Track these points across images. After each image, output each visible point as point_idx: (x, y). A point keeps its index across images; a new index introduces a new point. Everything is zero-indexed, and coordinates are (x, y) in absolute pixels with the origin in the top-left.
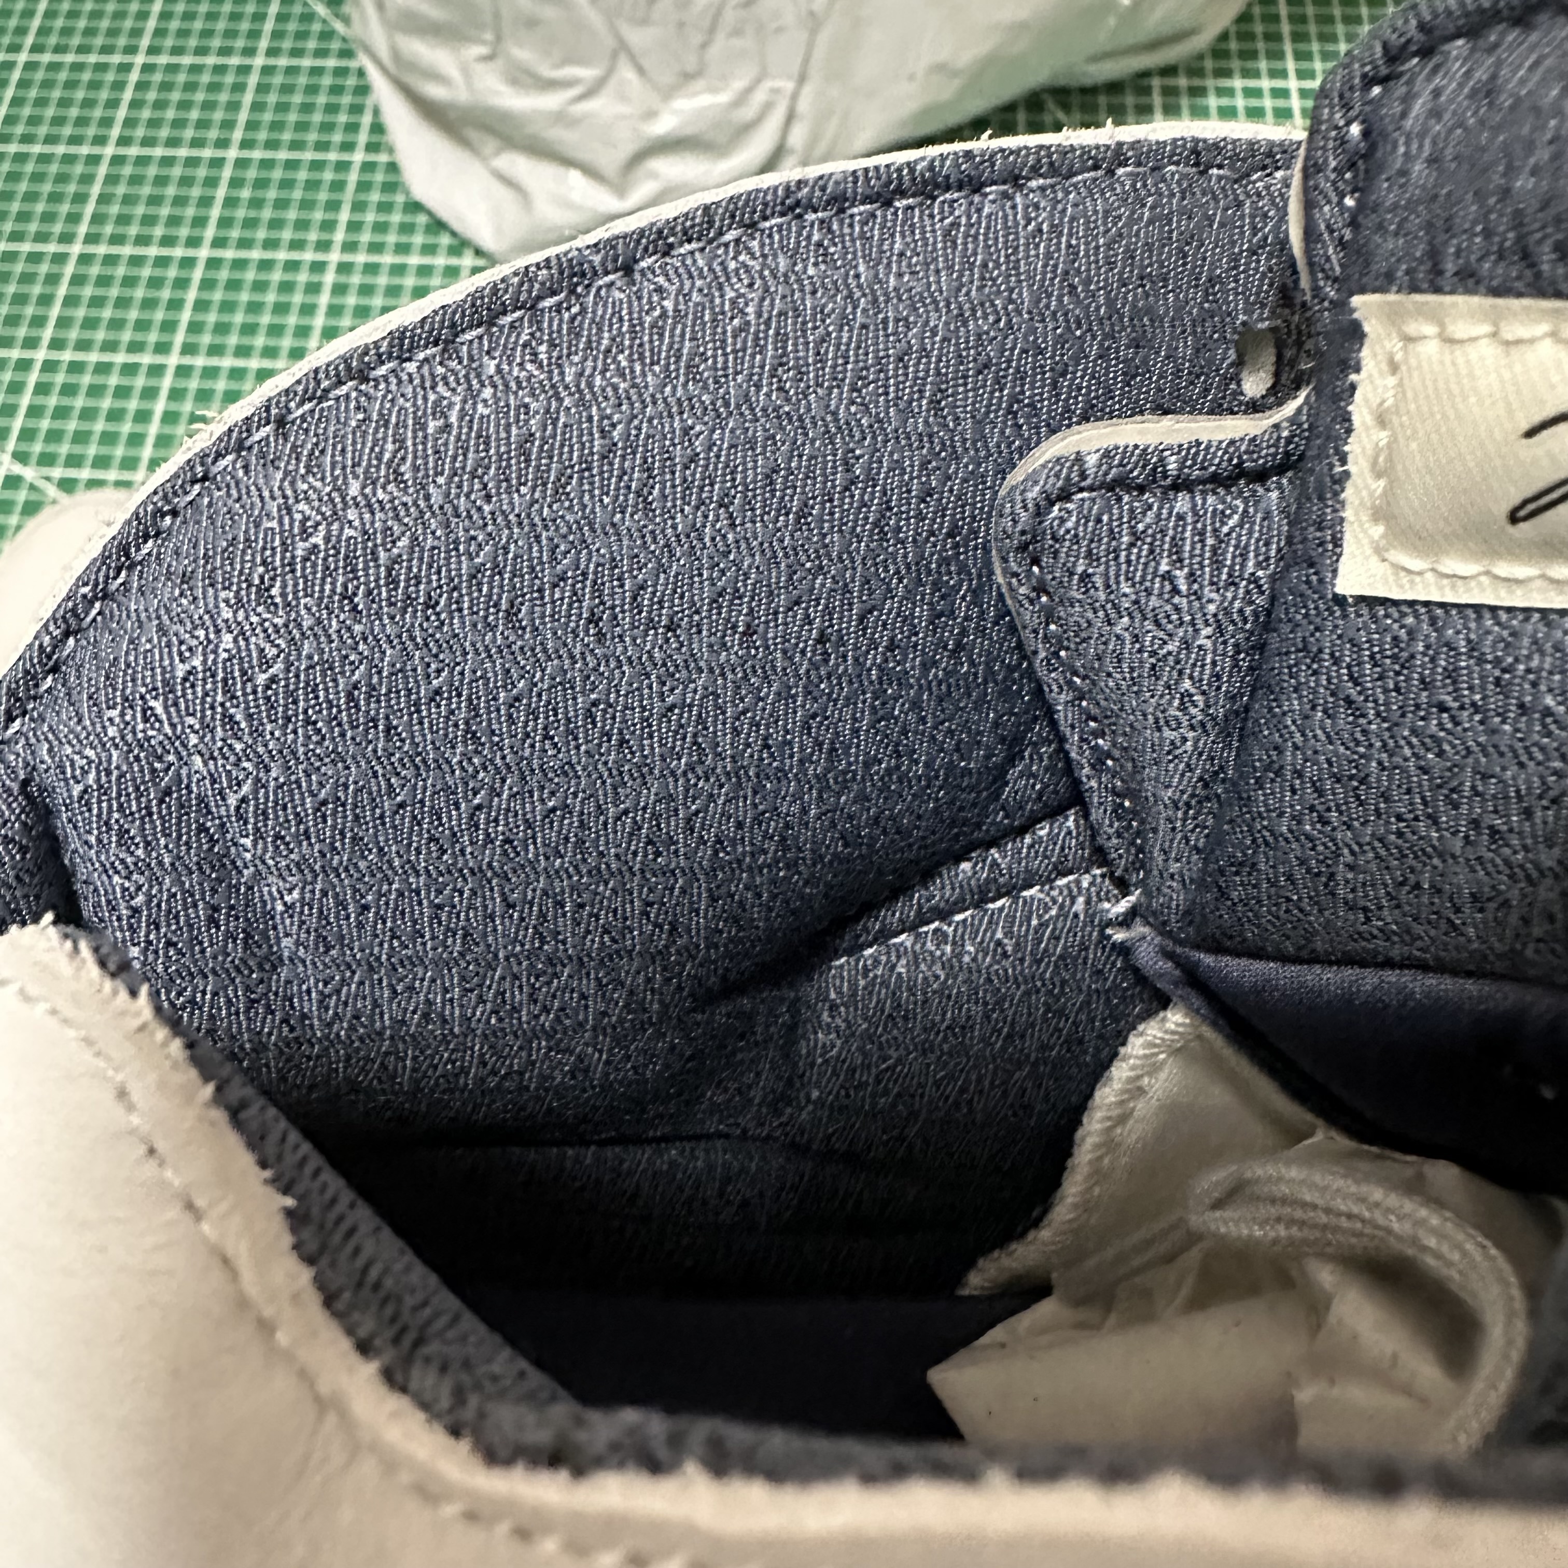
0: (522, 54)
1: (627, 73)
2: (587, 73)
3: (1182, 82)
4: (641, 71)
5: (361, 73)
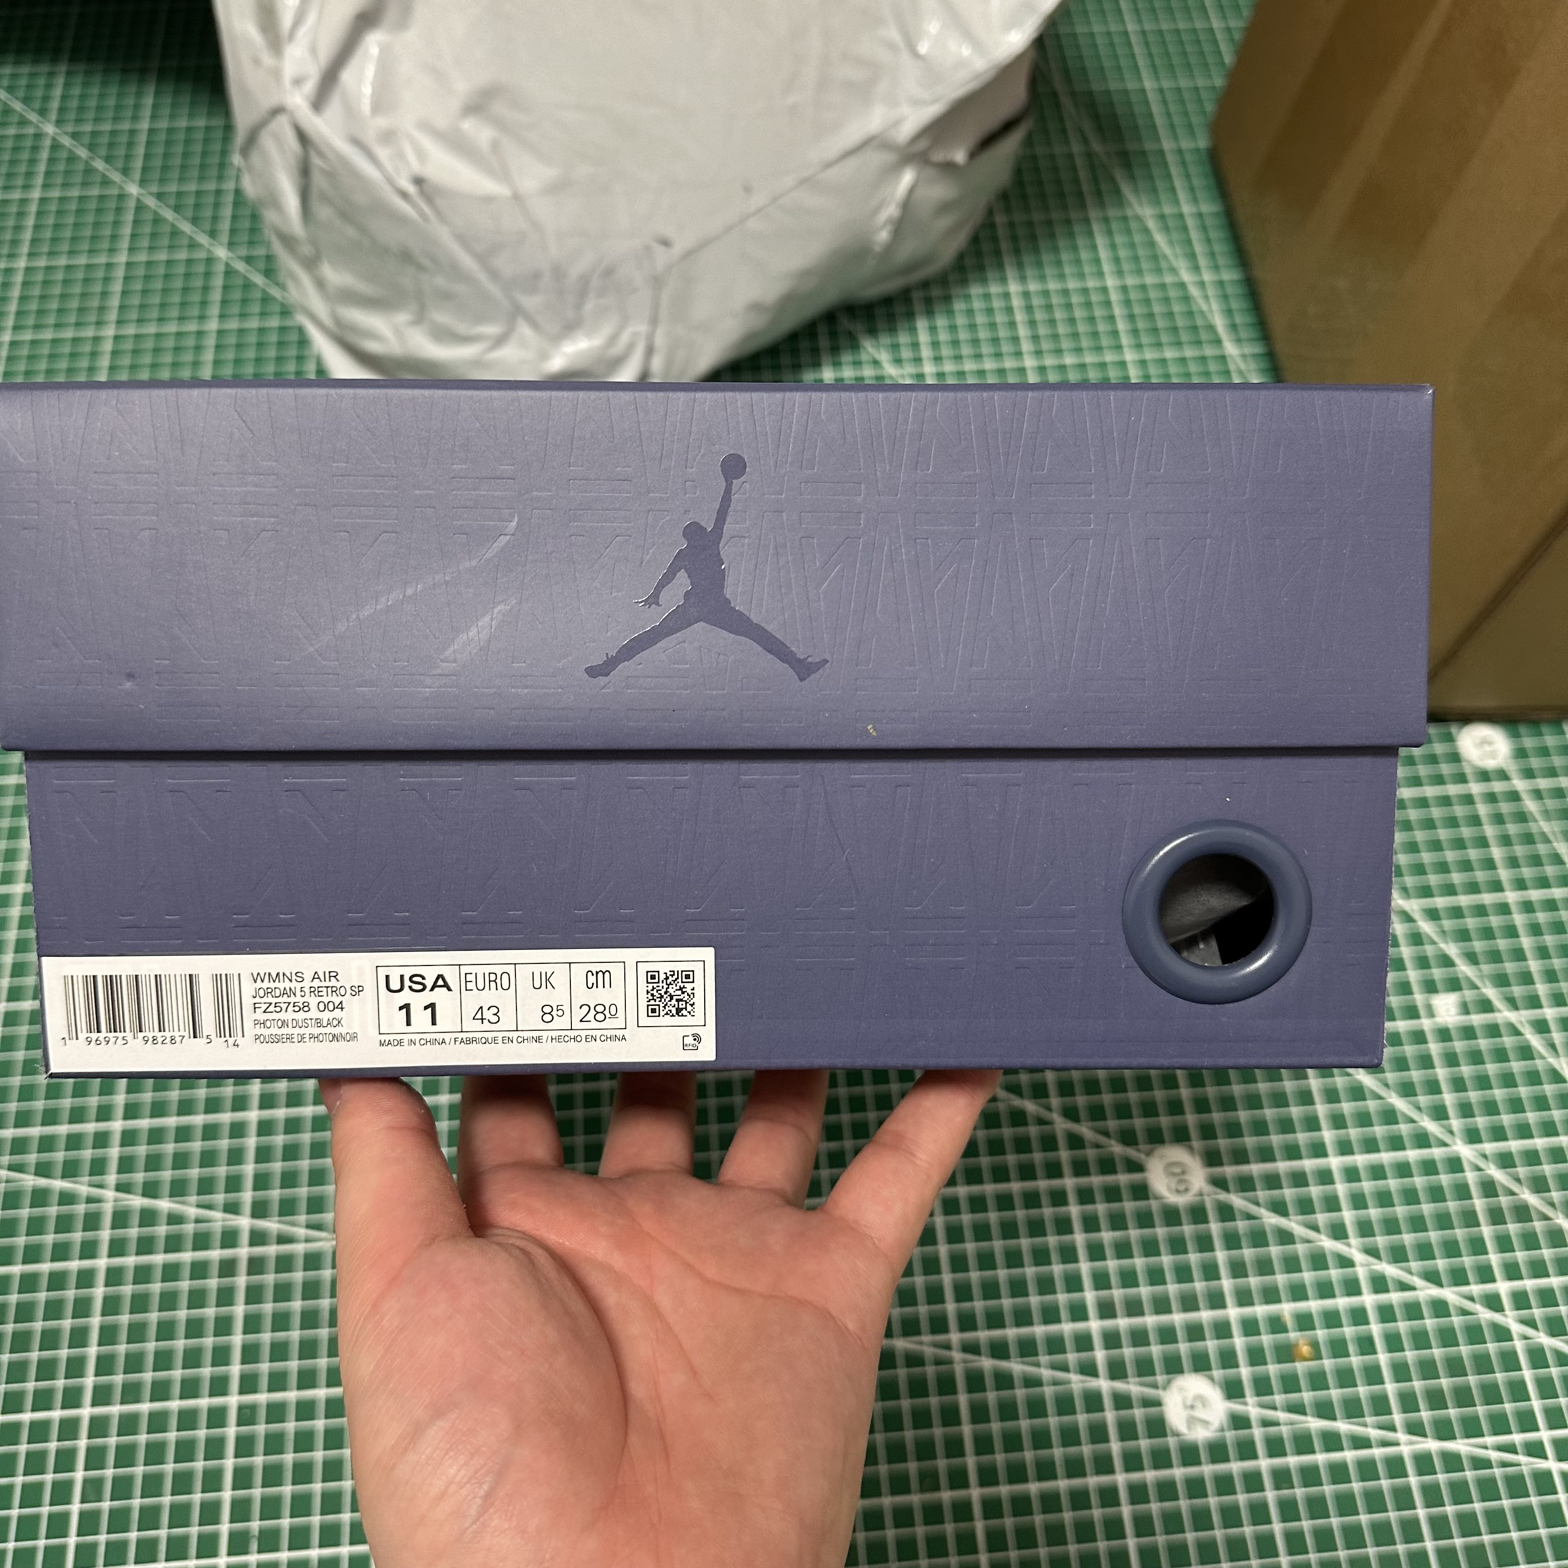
0: (442, 318)
1: (524, 330)
2: (492, 329)
3: (935, 292)
4: (535, 325)
5: (301, 330)
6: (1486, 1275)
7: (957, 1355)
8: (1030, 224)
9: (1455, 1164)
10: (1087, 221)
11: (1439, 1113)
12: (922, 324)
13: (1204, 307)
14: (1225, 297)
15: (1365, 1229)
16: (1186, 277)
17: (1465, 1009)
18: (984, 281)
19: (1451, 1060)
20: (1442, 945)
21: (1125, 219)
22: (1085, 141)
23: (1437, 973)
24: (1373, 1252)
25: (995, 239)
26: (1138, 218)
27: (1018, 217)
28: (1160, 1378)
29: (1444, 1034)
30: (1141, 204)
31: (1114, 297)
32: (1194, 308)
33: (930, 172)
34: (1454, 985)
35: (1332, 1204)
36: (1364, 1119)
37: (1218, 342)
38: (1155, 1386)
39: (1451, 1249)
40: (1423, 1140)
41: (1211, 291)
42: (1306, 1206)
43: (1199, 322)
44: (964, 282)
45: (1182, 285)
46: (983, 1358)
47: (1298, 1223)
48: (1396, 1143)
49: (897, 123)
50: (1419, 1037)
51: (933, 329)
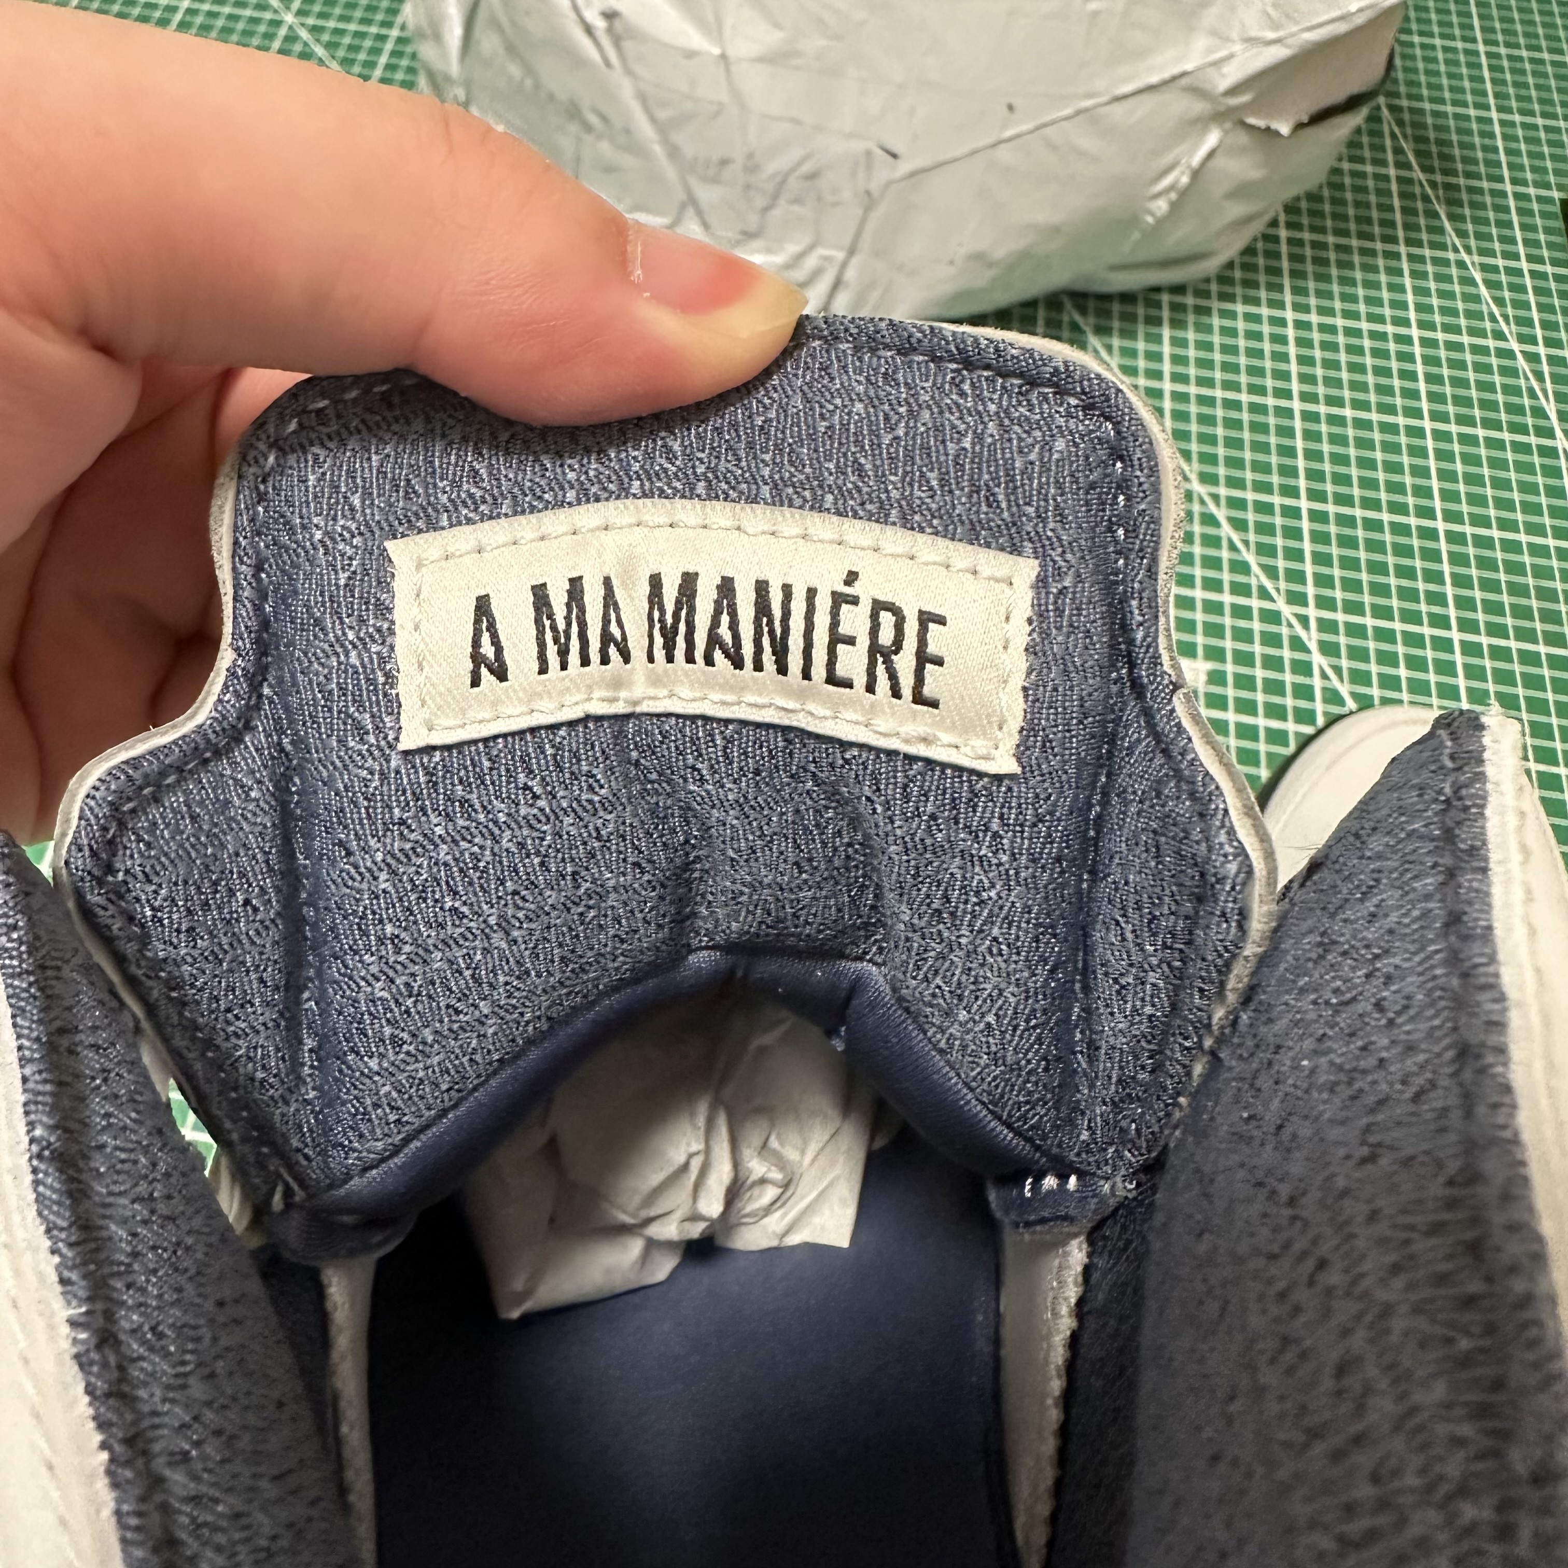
8: (1321, 247)
10: (1397, 256)
12: (1167, 333)
18: (1255, 299)
21: (1446, 262)
22: (1403, 165)
25: (1274, 255)
27: (1310, 235)
31: (1420, 349)
33: (1240, 136)
37: (1547, 431)
44: (1228, 296)
45: (1508, 354)
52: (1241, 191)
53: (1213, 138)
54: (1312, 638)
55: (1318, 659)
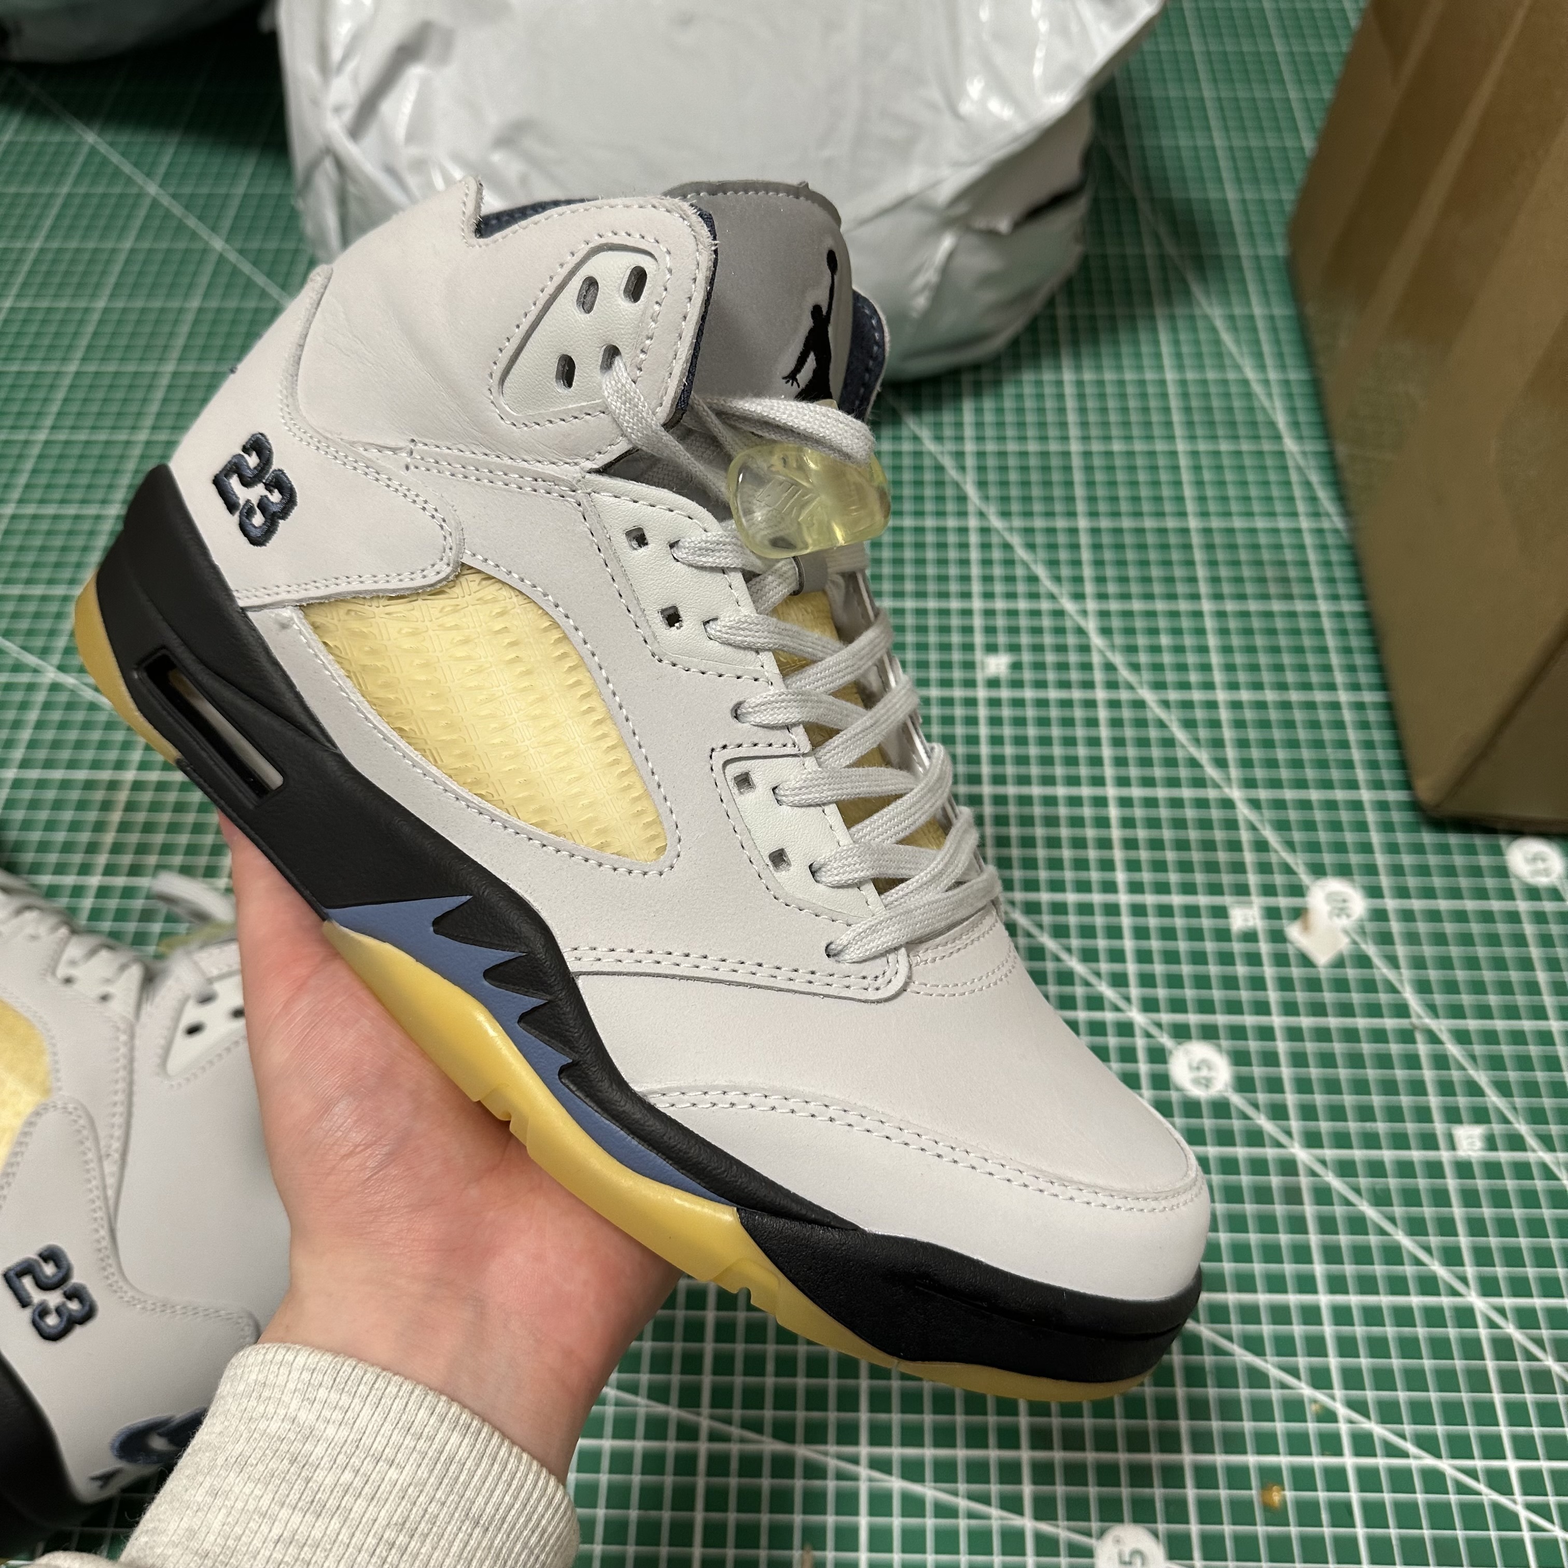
3: (986, 376)
6: (1493, 1448)
7: (863, 1471)
8: (1092, 318)
9: (1465, 1316)
10: (1152, 318)
11: (1452, 1257)
12: (968, 406)
13: (1266, 403)
14: (1289, 396)
15: (1352, 1379)
16: (1251, 374)
17: (1491, 1143)
18: (1037, 367)
19: (1470, 1198)
20: (1472, 1072)
21: (1192, 318)
22: (1159, 244)
23: (1462, 1101)
24: (1359, 1407)
25: (1054, 330)
26: (1206, 317)
27: (1081, 311)
28: (1095, 1525)
29: (1464, 1169)
30: (1211, 304)
31: (1172, 389)
32: (1256, 404)
33: (972, 240)
34: (1480, 1116)
35: (1316, 1346)
36: (1362, 1255)
37: (1278, 438)
38: (1088, 1534)
39: (1453, 1413)
40: (1429, 1285)
41: (1276, 390)
42: (1285, 1346)
43: (1260, 418)
44: (1017, 368)
45: (1245, 382)
46: (894, 1479)
47: (1274, 1365)
48: (1398, 1286)
49: (935, 185)
50: (1435, 1169)
51: (979, 411)
52: (987, 280)
53: (947, 242)
54: (1091, 625)
55: (1097, 641)
